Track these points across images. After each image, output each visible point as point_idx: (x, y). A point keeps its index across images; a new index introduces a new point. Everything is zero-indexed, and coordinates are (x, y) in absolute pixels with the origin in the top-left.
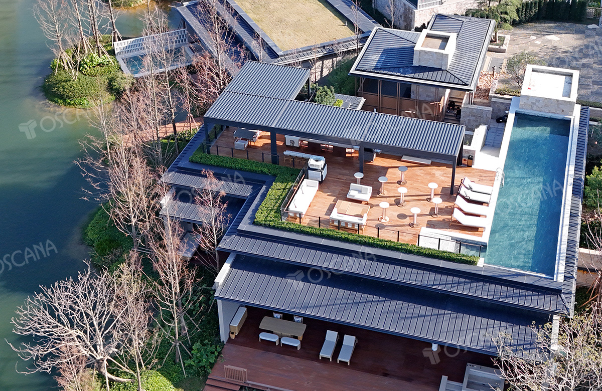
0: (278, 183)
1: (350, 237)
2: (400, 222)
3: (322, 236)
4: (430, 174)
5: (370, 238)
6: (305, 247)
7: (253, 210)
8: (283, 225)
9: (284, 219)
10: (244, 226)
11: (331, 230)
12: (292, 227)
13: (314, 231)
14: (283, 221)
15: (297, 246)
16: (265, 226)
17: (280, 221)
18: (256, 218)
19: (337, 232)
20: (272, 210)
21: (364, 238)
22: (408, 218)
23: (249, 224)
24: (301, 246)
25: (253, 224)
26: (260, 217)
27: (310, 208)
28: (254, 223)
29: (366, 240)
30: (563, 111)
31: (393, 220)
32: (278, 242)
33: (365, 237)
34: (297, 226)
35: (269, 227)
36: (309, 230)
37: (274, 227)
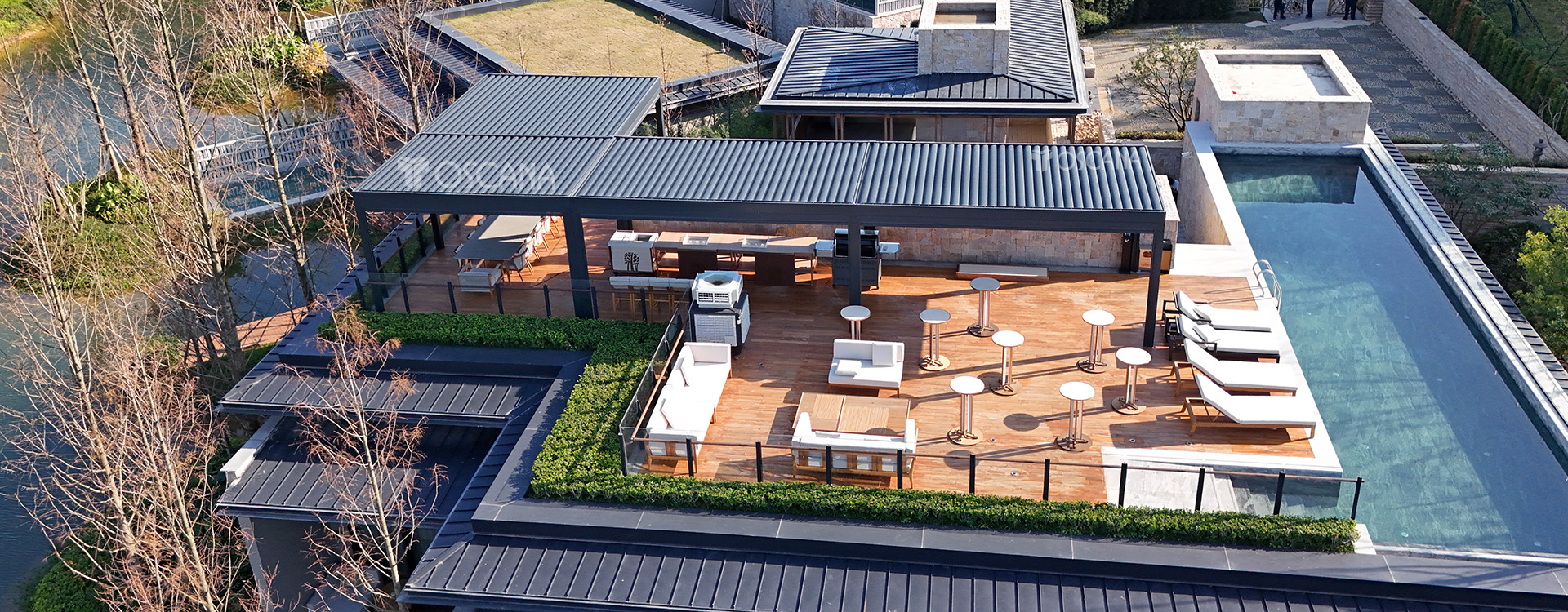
0: (601, 367)
1: (874, 501)
2: (1023, 439)
3: (773, 510)
4: (1056, 301)
5: (945, 497)
6: (722, 556)
7: (525, 453)
8: (631, 489)
9: (632, 470)
10: (496, 506)
11: (801, 487)
12: (666, 489)
13: (743, 496)
14: (632, 474)
15: (692, 554)
16: (570, 498)
17: (622, 475)
18: (536, 477)
19: (825, 491)
20: (588, 444)
21: (924, 501)
22: (1043, 426)
23: (514, 497)
24: (704, 555)
25: (526, 496)
26: (550, 471)
27: (716, 428)
28: (531, 493)
29: (932, 504)
30: (1336, 133)
31: (998, 437)
32: (622, 550)
33: (928, 497)
34: (683, 486)
35: (585, 499)
36: (726, 494)
37: (600, 500)
